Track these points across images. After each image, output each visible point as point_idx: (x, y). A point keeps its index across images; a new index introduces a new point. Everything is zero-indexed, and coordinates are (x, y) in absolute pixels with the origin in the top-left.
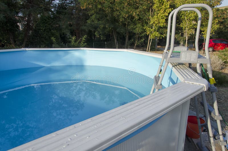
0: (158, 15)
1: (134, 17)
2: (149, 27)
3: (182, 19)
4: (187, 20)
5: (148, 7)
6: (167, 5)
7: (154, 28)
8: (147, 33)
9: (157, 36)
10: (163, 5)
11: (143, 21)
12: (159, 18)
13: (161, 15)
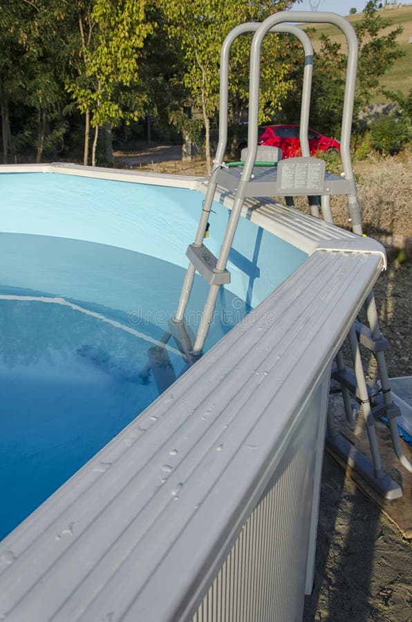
0: (113, 44)
1: (22, 46)
2: (84, 87)
3: (188, 60)
4: (203, 63)
5: (70, 14)
6: (138, 12)
7: (100, 91)
8: (80, 107)
9: (114, 115)
10: (122, 9)
11: (56, 64)
12: (116, 57)
13: (123, 46)
